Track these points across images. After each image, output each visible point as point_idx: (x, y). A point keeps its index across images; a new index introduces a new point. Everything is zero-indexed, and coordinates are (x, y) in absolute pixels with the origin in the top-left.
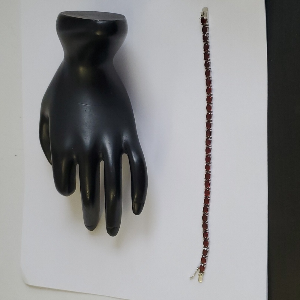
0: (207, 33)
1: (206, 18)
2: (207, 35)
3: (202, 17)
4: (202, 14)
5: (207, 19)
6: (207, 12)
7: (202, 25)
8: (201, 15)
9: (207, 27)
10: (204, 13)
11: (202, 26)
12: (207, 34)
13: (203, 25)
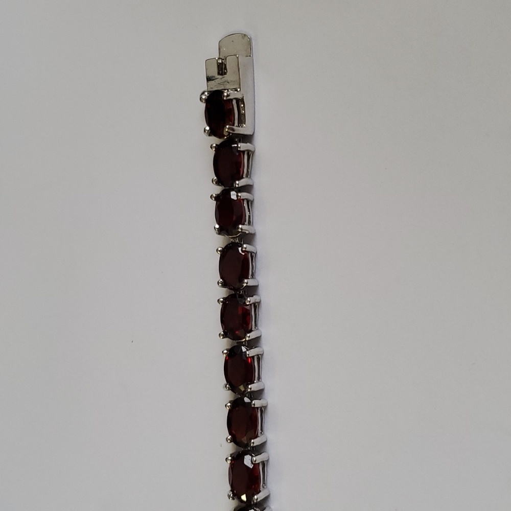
0: (239, 183)
1: (234, 95)
2: (243, 195)
3: (214, 85)
4: (214, 72)
5: (240, 101)
6: (242, 60)
7: (212, 133)
8: (209, 79)
9: (242, 146)
10: (222, 69)
11: (215, 141)
12: (240, 190)
13: (220, 136)
